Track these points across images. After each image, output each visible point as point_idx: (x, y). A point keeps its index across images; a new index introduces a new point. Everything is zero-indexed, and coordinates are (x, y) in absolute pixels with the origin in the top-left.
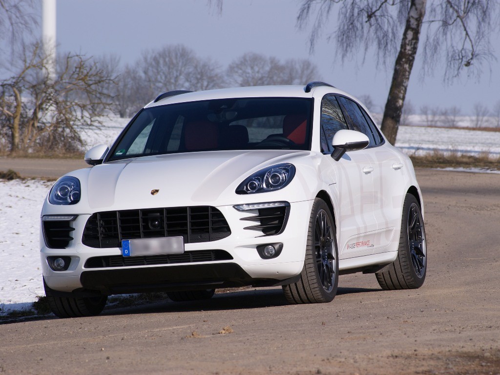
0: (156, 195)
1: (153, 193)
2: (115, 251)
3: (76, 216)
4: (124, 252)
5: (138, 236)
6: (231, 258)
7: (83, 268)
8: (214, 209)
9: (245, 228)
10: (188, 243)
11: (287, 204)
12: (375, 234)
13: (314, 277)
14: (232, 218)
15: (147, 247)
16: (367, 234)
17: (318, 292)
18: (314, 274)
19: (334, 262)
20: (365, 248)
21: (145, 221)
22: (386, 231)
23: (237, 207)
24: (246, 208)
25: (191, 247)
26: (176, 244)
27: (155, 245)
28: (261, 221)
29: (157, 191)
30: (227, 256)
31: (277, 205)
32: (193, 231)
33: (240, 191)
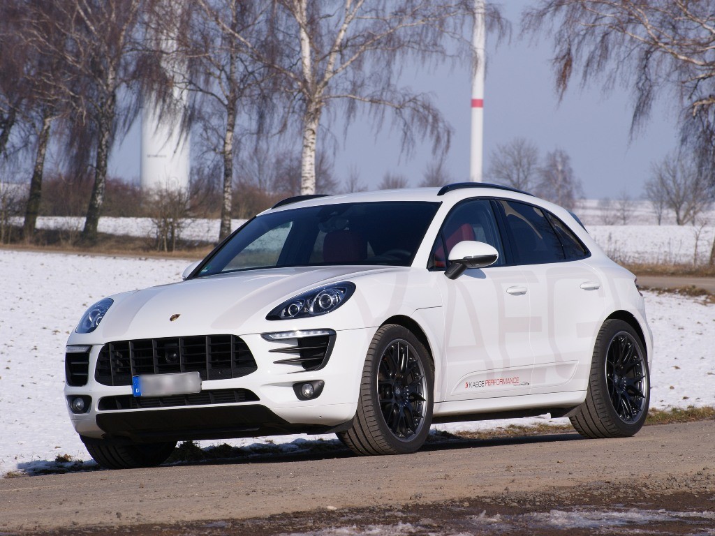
0: (176, 321)
1: (171, 319)
2: (126, 390)
3: (90, 347)
4: (134, 391)
5: (150, 371)
6: (258, 399)
7: (97, 410)
8: (237, 338)
9: (275, 362)
10: (207, 380)
11: (332, 333)
12: (531, 369)
13: (375, 423)
14: (259, 349)
15: (159, 385)
16: (510, 369)
17: (383, 441)
18: (373, 419)
19: (425, 404)
20: (511, 386)
21: (161, 353)
22: (556, 366)
23: (266, 336)
24: (278, 337)
25: (209, 385)
26: (190, 382)
27: (168, 383)
28: (302, 353)
29: (177, 316)
30: (252, 396)
31: (319, 333)
32: (214, 365)
33: (273, 316)
